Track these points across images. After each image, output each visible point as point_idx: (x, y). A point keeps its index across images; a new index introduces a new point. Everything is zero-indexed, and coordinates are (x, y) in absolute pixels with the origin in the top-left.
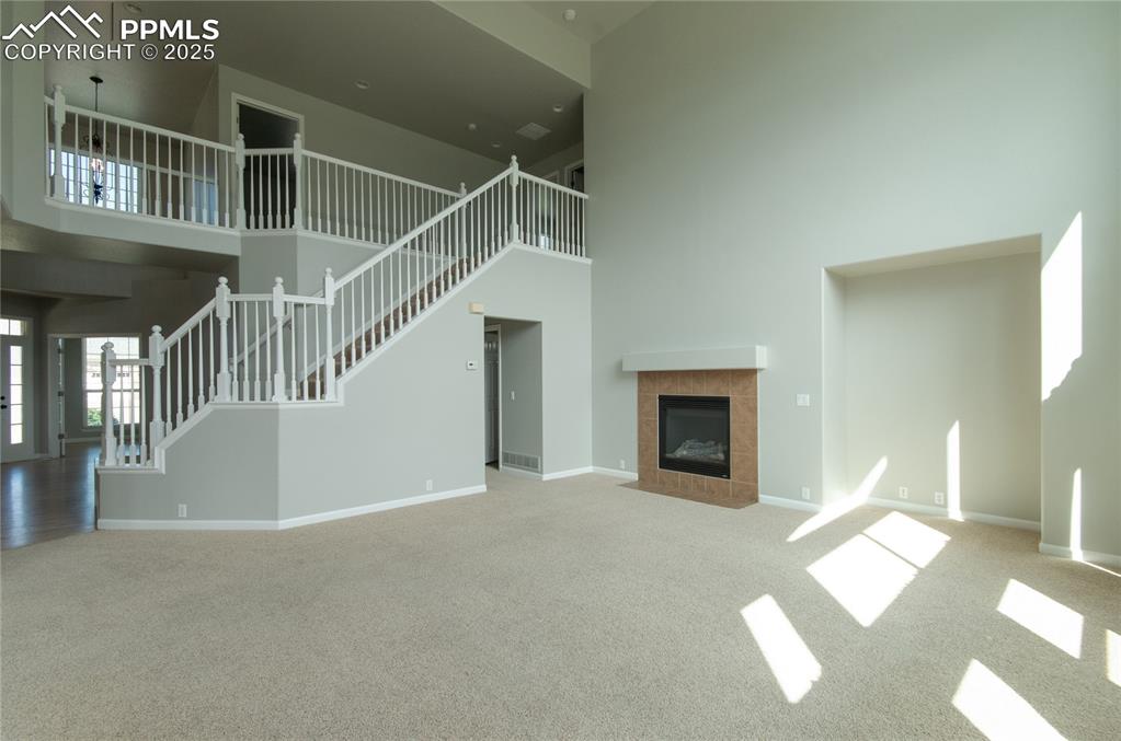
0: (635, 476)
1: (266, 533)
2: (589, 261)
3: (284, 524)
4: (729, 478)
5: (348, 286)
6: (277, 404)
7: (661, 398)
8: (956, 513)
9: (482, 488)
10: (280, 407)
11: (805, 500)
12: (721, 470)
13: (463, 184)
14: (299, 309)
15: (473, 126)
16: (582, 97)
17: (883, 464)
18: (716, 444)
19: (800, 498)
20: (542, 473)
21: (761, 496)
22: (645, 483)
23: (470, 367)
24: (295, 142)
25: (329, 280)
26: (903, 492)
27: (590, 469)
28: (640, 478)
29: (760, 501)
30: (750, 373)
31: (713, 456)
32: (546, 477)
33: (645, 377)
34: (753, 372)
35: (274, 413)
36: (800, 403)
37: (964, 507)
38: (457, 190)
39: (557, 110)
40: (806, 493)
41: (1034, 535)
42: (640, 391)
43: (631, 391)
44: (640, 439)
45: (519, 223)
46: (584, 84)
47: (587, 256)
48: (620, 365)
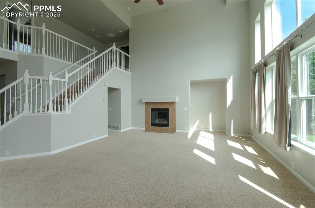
0: (144, 129)
1: (48, 156)
2: (131, 73)
3: (53, 153)
4: (169, 127)
5: (72, 76)
6: (51, 113)
7: (151, 109)
8: (211, 130)
9: (107, 135)
10: (52, 114)
11: (186, 130)
12: (167, 125)
13: (94, 47)
14: (44, 81)
15: (93, 30)
16: (128, 30)
17: (198, 121)
18: (165, 119)
19: (185, 130)
20: (120, 130)
21: (177, 131)
22: (147, 130)
23: (104, 101)
24: (43, 25)
25: (67, 74)
26: (202, 127)
27: (131, 128)
28: (146, 129)
29: (176, 131)
30: (174, 103)
31: (165, 122)
32: (122, 131)
33: (147, 104)
34: (175, 103)
35: (49, 116)
36: (185, 109)
37: (212, 129)
38: (92, 49)
39: (120, 31)
40: (186, 128)
41: (225, 133)
42: (145, 107)
43: (143, 108)
44: (146, 119)
45: (115, 61)
46: (129, 26)
47: (130, 72)
48: (141, 100)
